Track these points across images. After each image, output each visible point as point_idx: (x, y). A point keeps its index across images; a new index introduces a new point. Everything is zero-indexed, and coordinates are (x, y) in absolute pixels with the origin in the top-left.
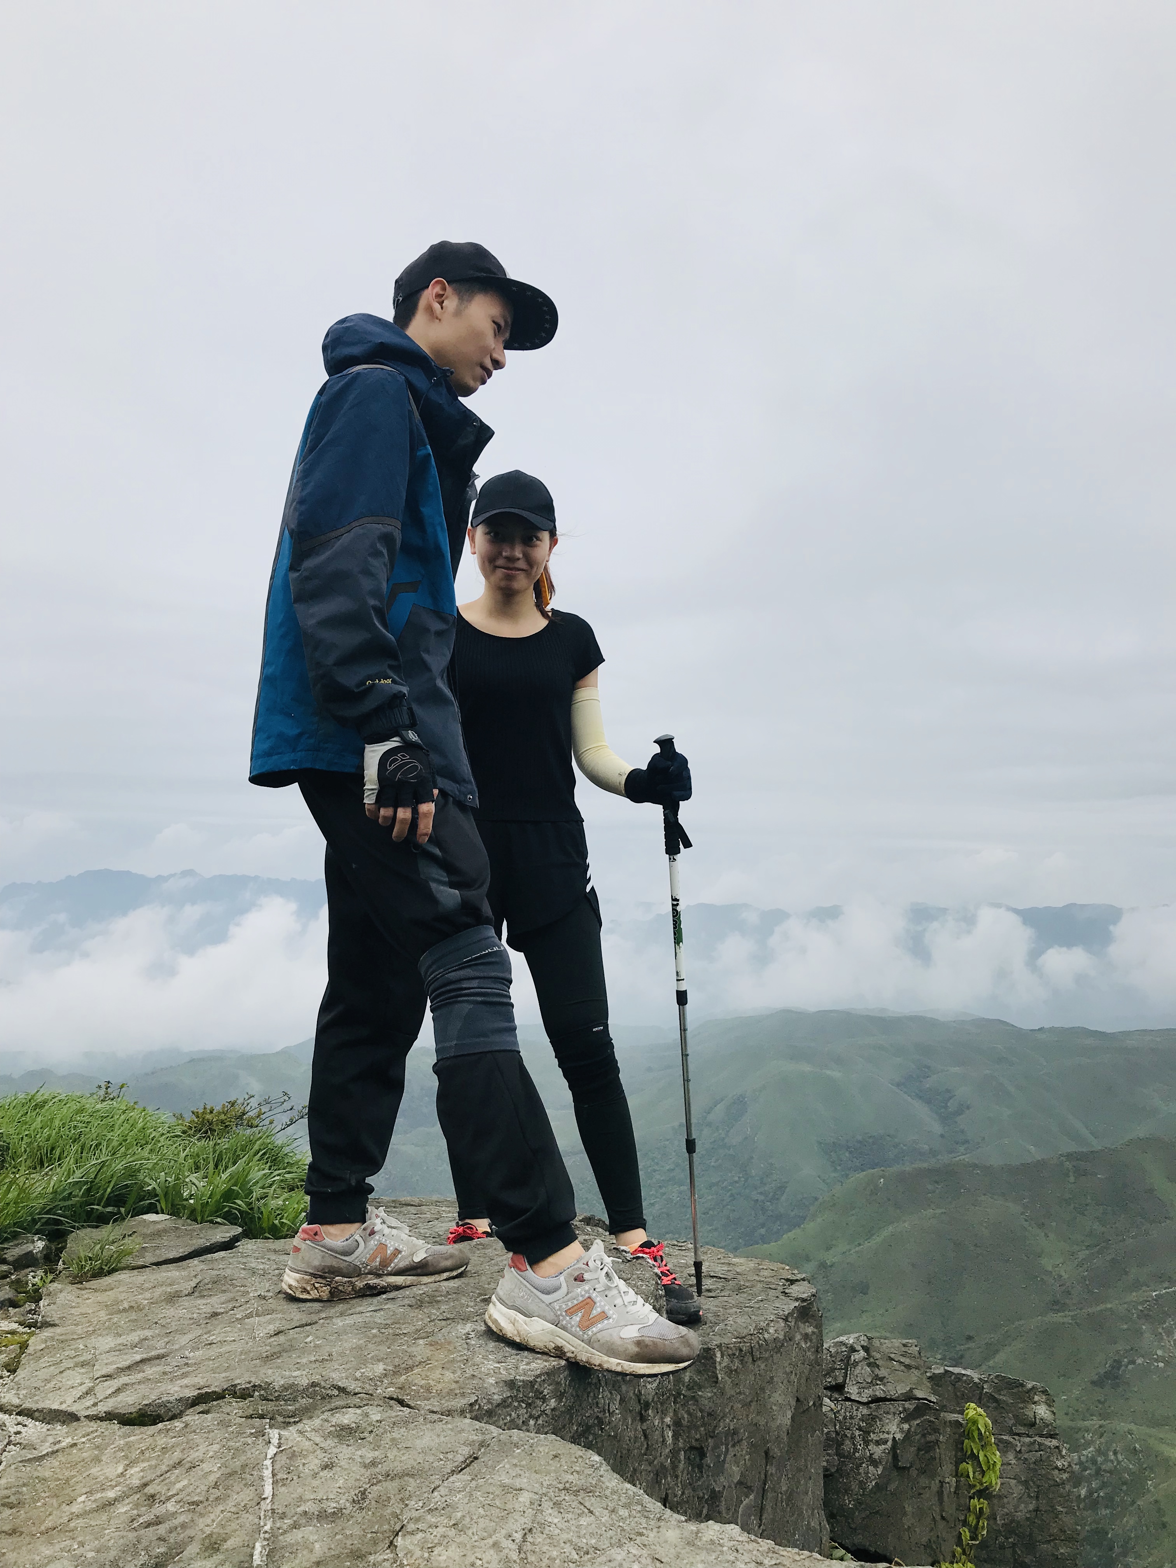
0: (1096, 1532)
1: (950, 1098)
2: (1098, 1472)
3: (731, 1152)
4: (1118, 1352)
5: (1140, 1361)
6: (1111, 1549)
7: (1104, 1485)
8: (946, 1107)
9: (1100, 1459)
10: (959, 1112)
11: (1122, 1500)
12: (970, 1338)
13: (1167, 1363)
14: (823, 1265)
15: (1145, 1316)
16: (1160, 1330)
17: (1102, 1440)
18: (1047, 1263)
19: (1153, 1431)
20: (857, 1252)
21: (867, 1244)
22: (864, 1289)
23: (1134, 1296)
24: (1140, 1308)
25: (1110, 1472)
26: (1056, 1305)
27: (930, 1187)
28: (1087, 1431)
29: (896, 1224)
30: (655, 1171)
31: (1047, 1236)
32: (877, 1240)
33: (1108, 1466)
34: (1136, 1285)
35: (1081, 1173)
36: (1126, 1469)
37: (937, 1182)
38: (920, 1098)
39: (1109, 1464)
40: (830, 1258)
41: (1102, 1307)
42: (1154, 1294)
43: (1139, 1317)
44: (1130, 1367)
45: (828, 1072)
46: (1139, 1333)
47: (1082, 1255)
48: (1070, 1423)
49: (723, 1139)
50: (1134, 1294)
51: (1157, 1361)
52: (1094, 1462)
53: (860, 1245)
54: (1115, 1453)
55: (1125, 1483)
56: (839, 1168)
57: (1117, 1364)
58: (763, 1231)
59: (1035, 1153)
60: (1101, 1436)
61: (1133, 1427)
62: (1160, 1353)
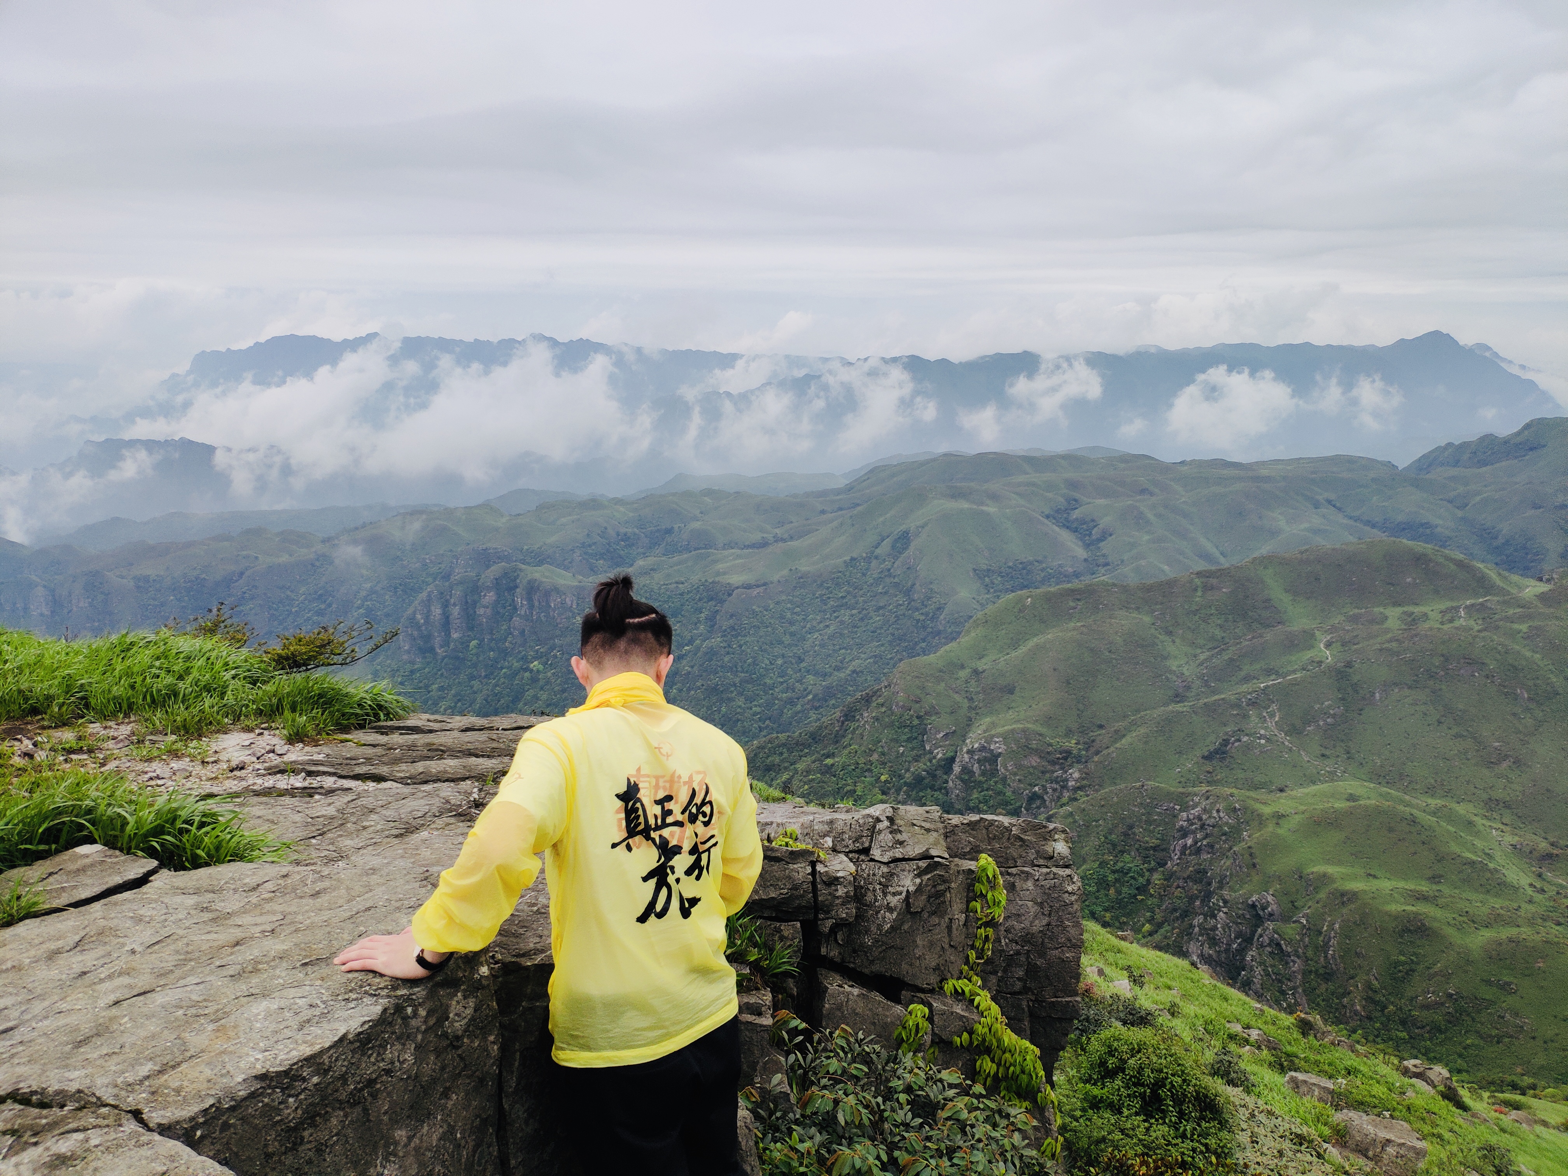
0: (1198, 872)
1: (1095, 526)
2: (1202, 827)
3: (896, 580)
4: (1226, 733)
5: (1245, 739)
6: (1210, 884)
7: (1207, 836)
8: (1090, 535)
9: (1204, 817)
10: (1102, 538)
11: (1221, 848)
12: (1101, 727)
13: (1268, 740)
14: (976, 672)
15: (1253, 703)
16: (1265, 714)
17: (1208, 802)
18: (1173, 664)
19: (1252, 794)
20: (1005, 660)
21: (1014, 654)
22: (1010, 690)
23: (1244, 688)
24: (1249, 697)
25: (1213, 826)
26: (1178, 698)
27: (1072, 604)
28: (1196, 795)
29: (1040, 636)
30: (829, 598)
31: (1174, 642)
32: (1023, 650)
33: (1211, 821)
34: (1247, 679)
35: (1207, 588)
36: (1227, 823)
37: (1079, 600)
38: (1068, 528)
39: (1213, 820)
40: (981, 665)
41: (1217, 697)
42: (1262, 685)
43: (1248, 705)
44: (1236, 744)
45: (985, 508)
46: (1245, 716)
47: (1202, 657)
48: (1181, 790)
49: (889, 570)
50: (1245, 686)
51: (1259, 738)
52: (1200, 818)
53: (1008, 654)
54: (1218, 811)
55: (1225, 834)
56: (992, 590)
57: (1226, 742)
58: (924, 645)
59: (1169, 572)
60: (1207, 798)
61: (1234, 791)
62: (1262, 732)
